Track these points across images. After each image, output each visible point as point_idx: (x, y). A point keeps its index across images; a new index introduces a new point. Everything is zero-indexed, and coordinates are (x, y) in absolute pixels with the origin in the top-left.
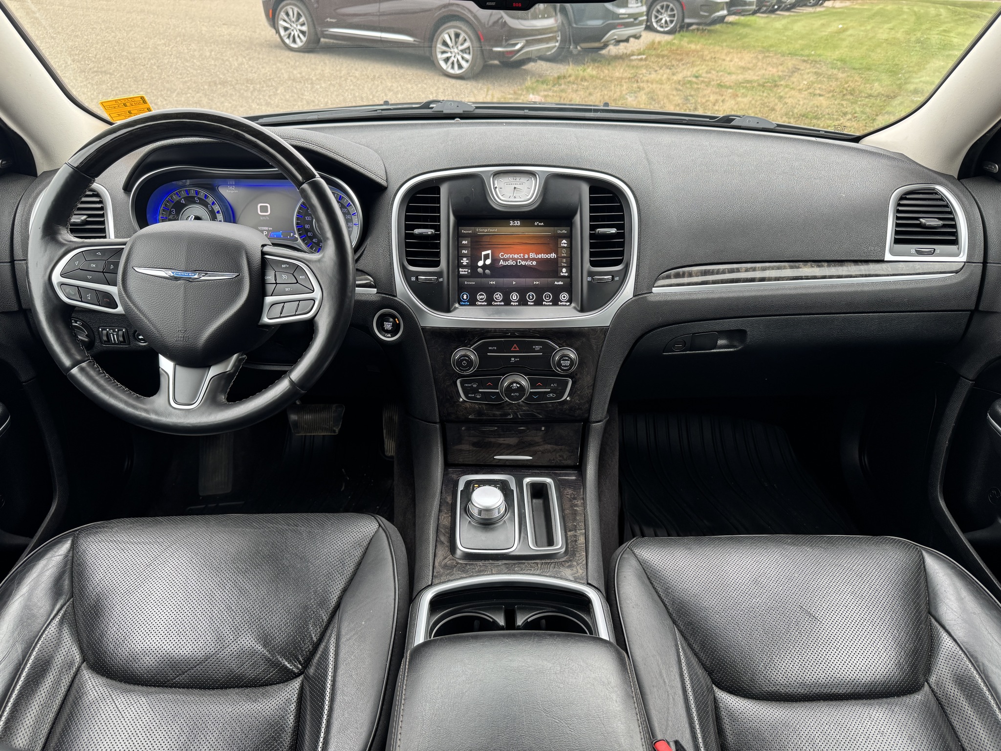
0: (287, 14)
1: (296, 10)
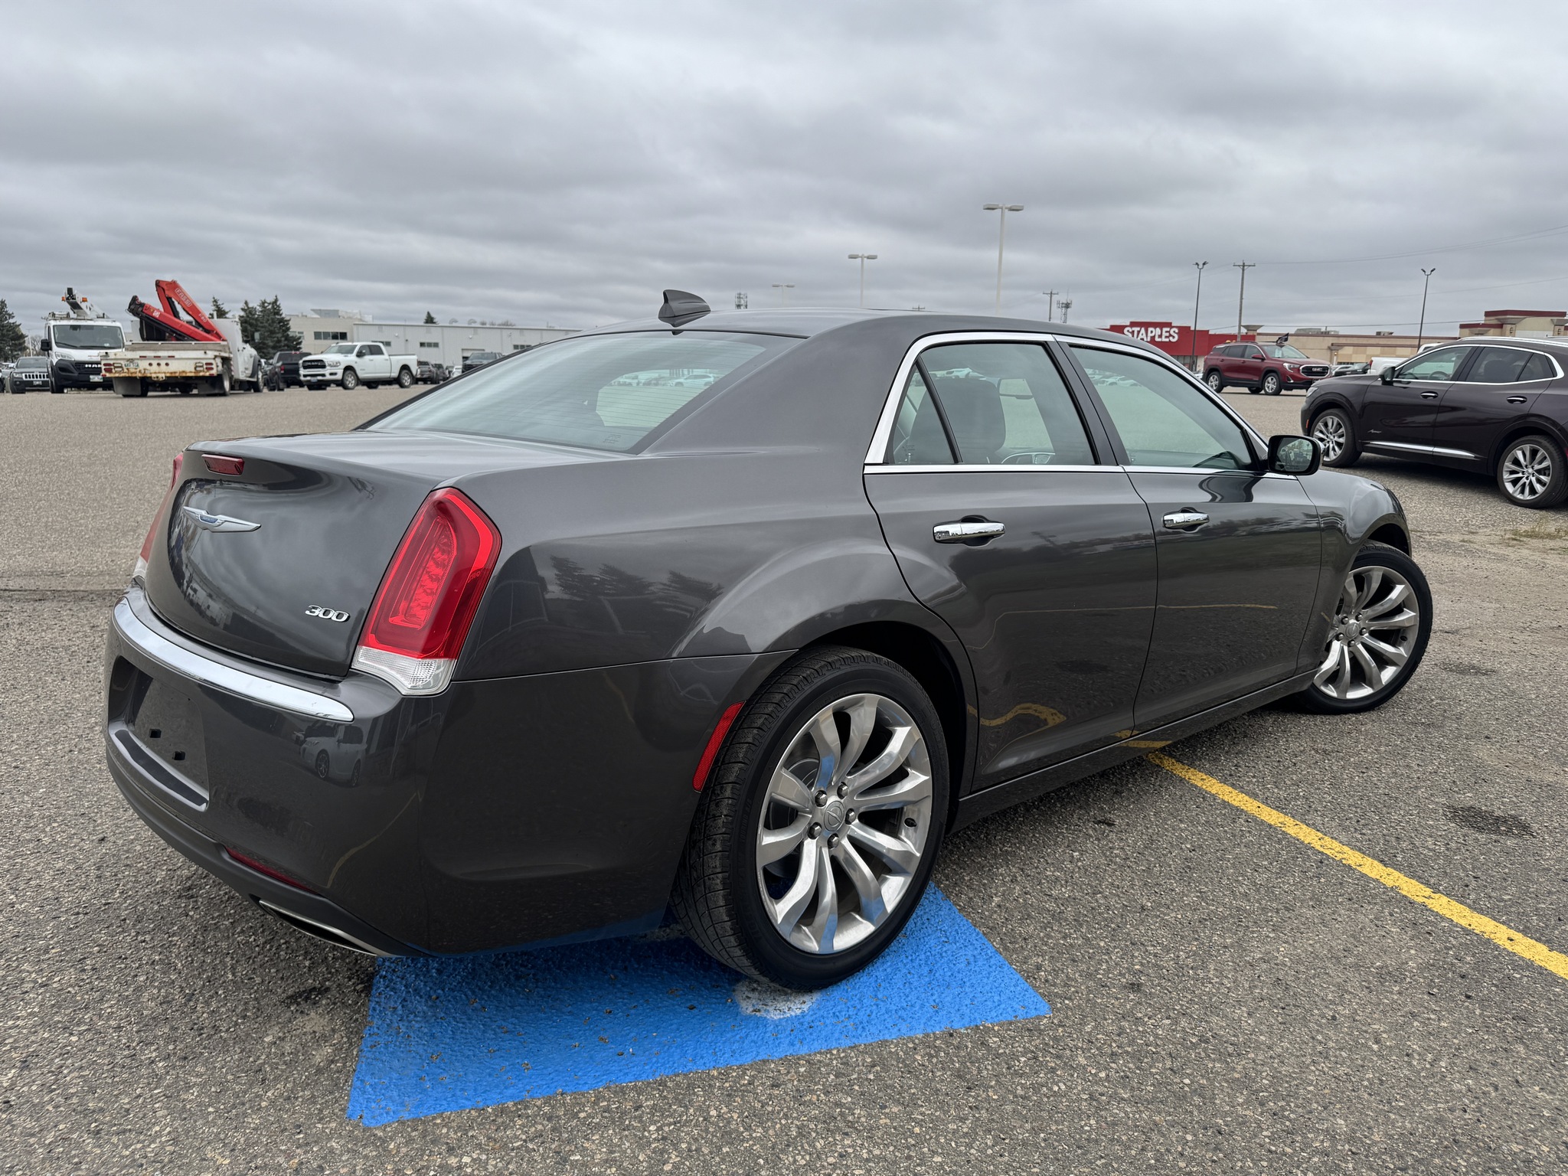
0: (1326, 425)
1: (1336, 419)
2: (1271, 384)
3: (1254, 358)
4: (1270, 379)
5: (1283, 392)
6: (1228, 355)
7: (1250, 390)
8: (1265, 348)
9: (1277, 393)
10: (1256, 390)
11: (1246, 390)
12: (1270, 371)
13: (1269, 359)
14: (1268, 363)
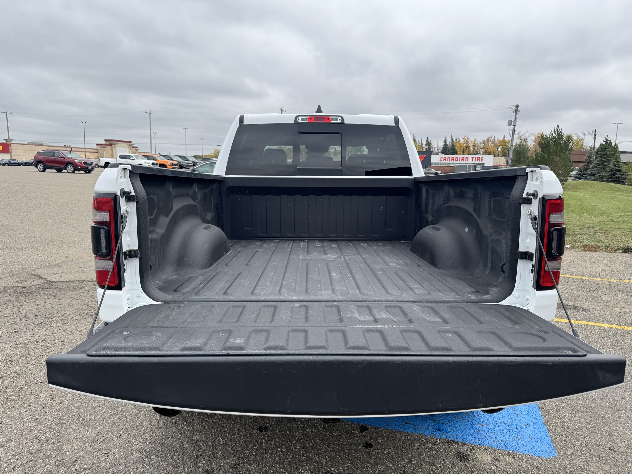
2: (70, 168)
3: (60, 157)
4: (69, 166)
5: (76, 172)
6: (46, 156)
7: (56, 170)
8: (64, 153)
9: (73, 172)
10: (59, 171)
11: (55, 171)
12: (68, 163)
13: (67, 158)
14: (66, 160)
